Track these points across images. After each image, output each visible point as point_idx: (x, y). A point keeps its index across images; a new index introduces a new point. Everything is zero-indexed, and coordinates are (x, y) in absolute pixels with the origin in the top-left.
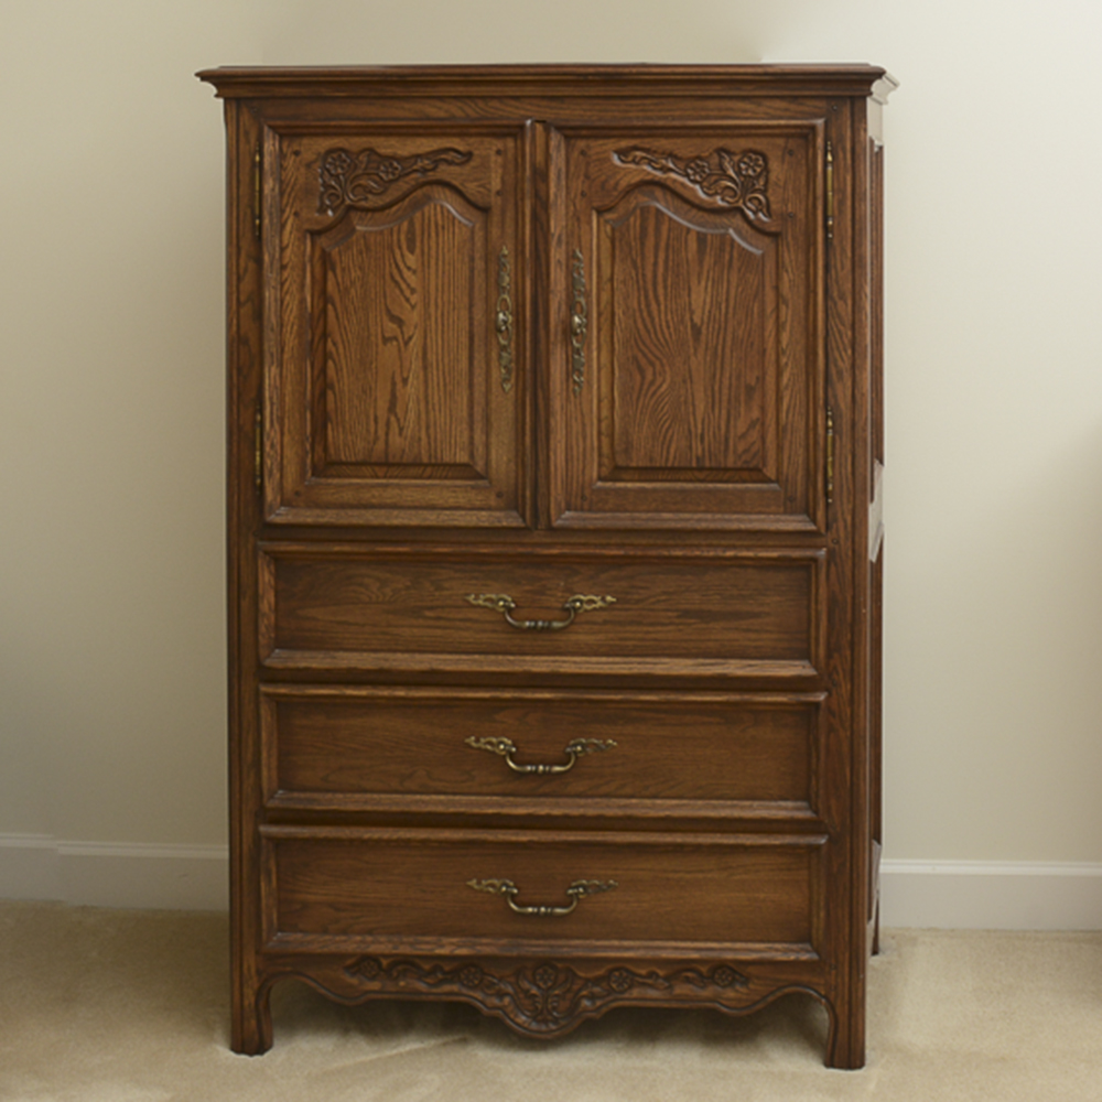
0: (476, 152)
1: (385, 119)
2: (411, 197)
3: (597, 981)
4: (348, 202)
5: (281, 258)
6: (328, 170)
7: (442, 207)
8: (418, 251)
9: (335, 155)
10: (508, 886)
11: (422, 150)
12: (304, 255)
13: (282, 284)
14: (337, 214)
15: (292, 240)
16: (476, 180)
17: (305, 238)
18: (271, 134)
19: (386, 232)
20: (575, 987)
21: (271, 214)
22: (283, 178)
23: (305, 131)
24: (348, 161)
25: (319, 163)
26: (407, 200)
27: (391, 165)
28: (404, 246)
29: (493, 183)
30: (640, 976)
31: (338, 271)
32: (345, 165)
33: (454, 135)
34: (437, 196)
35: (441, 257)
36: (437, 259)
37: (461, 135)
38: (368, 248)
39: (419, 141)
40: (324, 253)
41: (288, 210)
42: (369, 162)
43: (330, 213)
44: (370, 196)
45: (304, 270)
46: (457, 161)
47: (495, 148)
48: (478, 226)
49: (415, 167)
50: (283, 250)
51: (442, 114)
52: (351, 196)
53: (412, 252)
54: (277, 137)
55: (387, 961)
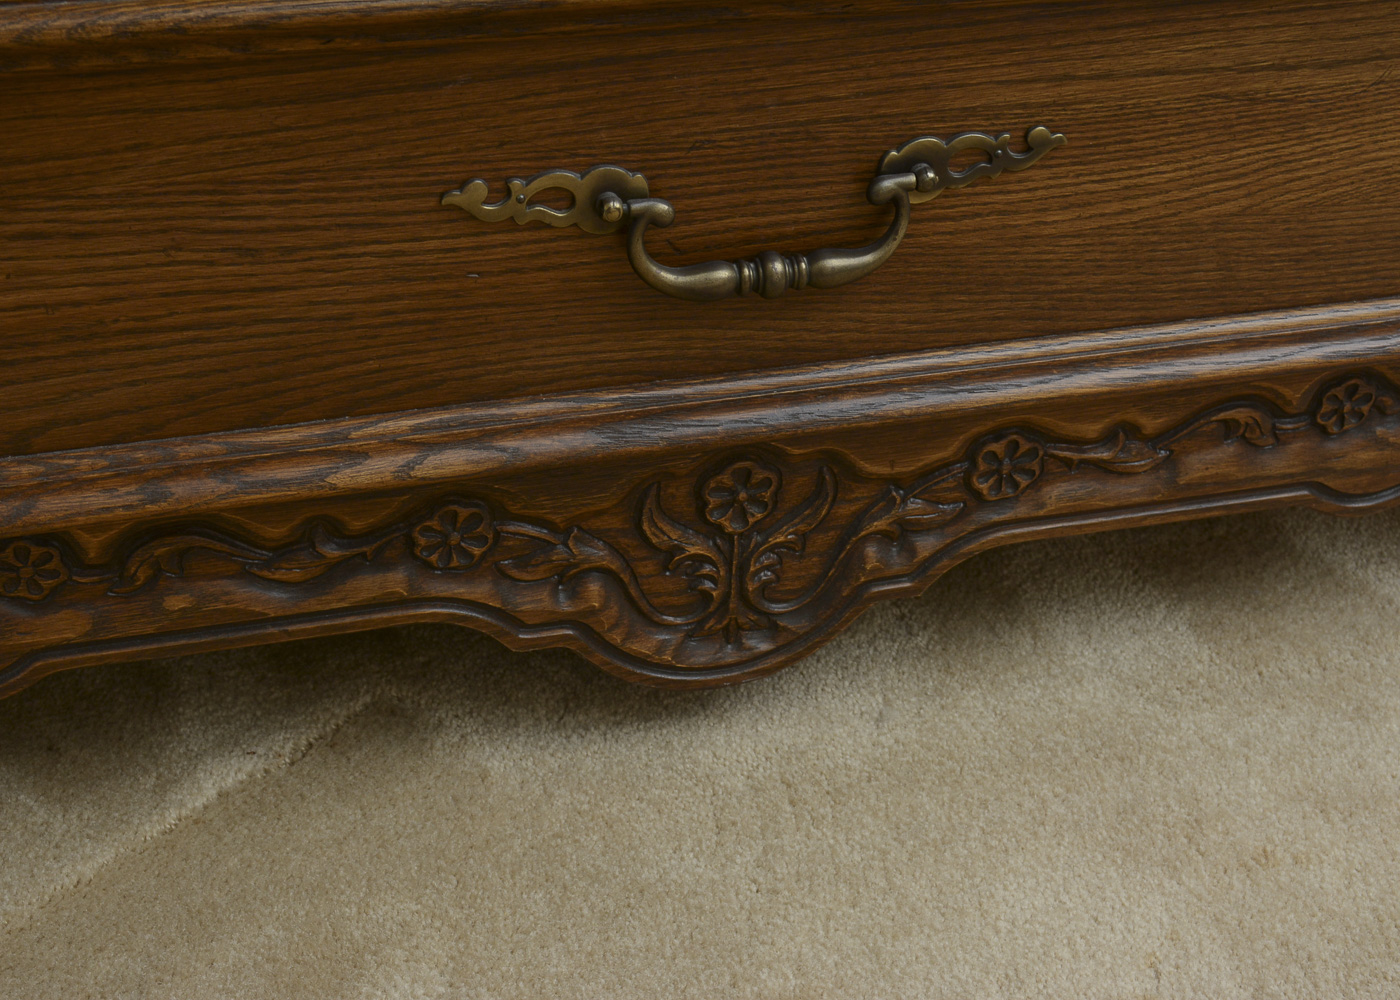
3: (922, 482)
10: (626, 196)
20: (845, 510)
30: (1078, 443)
55: (103, 537)
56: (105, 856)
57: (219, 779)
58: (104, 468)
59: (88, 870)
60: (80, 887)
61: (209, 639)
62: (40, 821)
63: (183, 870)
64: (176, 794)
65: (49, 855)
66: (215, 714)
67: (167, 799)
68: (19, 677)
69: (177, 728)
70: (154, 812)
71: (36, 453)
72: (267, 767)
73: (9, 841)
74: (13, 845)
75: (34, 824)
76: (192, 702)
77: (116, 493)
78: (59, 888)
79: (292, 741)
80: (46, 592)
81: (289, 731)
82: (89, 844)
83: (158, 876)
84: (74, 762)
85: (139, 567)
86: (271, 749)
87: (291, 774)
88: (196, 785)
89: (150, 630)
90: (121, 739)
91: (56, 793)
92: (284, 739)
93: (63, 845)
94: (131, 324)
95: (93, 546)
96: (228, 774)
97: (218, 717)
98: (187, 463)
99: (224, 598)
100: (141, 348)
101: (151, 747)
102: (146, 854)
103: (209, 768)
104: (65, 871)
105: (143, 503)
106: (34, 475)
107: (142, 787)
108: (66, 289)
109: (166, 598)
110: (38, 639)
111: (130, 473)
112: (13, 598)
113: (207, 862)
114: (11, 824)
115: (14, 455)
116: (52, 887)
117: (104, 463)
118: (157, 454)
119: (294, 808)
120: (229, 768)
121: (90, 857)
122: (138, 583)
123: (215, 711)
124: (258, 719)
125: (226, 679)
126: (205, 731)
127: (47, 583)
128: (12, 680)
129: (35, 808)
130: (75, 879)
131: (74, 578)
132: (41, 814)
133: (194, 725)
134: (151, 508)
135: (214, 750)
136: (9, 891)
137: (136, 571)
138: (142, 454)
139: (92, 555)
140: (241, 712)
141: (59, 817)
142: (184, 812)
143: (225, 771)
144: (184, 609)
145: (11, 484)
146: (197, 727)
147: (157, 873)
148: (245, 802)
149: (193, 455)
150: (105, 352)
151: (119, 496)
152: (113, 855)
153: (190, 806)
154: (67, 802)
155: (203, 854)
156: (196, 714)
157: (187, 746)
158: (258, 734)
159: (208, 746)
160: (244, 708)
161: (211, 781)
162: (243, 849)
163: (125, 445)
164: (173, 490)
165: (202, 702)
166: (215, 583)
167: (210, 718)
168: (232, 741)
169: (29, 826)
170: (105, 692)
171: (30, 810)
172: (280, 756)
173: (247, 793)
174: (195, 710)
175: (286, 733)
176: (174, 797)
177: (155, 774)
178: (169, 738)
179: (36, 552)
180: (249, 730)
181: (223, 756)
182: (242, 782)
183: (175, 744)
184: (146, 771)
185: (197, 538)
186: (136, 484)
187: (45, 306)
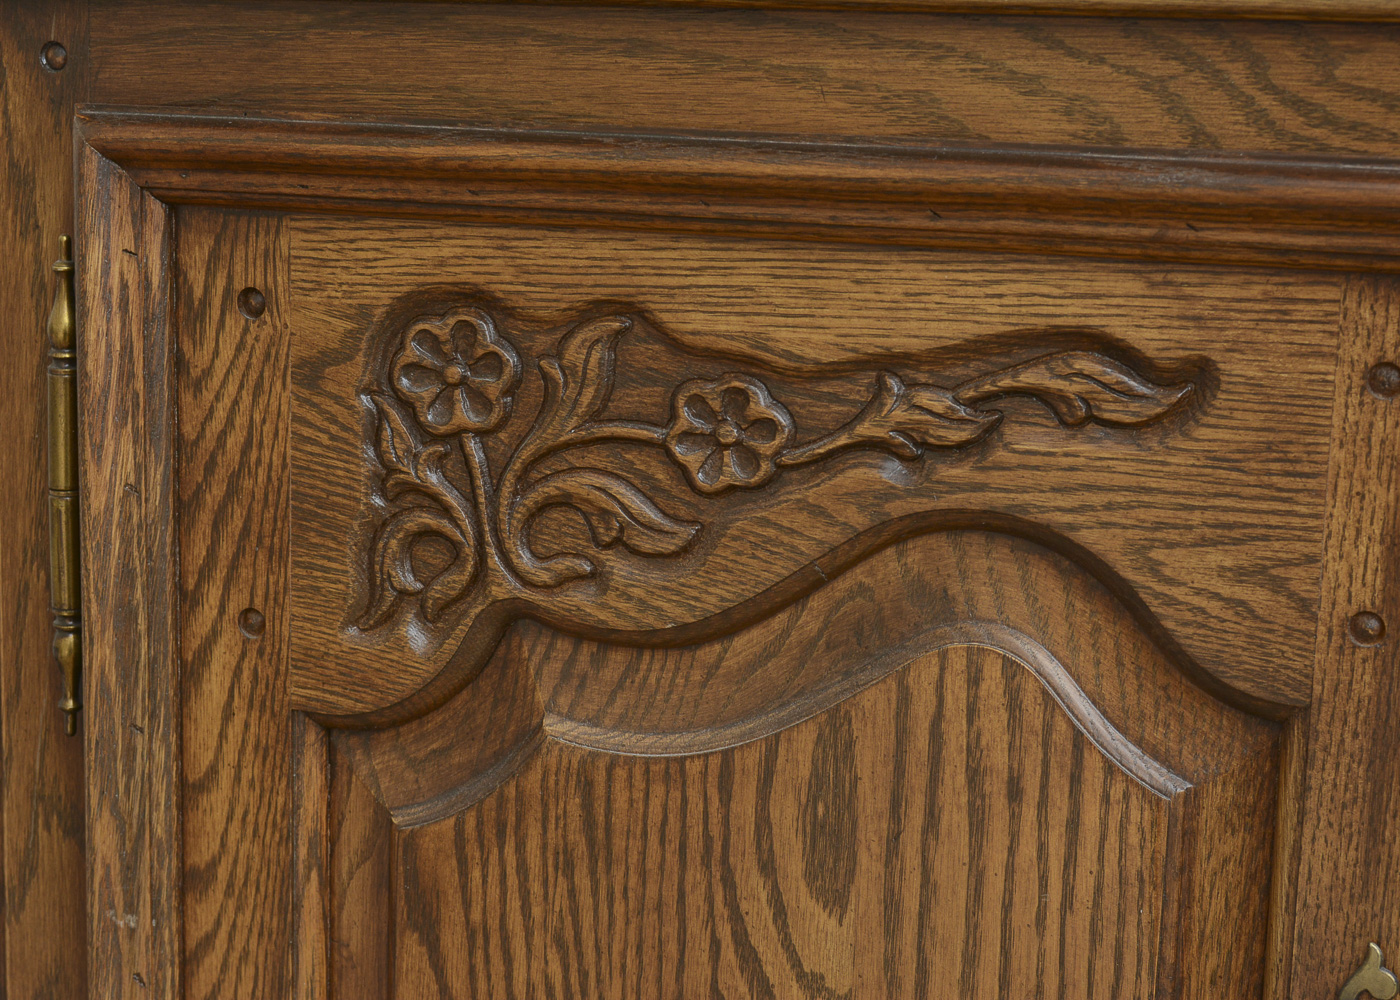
0: (1236, 368)
1: (715, 141)
2: (843, 585)
4: (504, 587)
5: (183, 835)
6: (407, 405)
7: (1012, 669)
8: (866, 891)
9: (441, 328)
11: (914, 333)
12: (289, 838)
13: (188, 963)
14: (451, 645)
15: (230, 754)
16: (1223, 535)
17: (293, 747)
18: (121, 195)
19: (694, 768)
21: (125, 615)
22: (189, 430)
23: (285, 185)
24: (510, 358)
25: (357, 370)
26: (817, 602)
27: (739, 399)
28: (793, 864)
29: (1336, 568)
31: (452, 940)
32: (493, 386)
33: (1108, 255)
34: (985, 604)
35: (991, 954)
36: (971, 960)
37: (1148, 258)
38: (601, 850)
39: (901, 275)
40: (384, 837)
41: (213, 594)
42: (615, 377)
43: (416, 636)
44: (619, 567)
45: (289, 909)
46: (1113, 410)
47: (1359, 352)
48: (1216, 797)
49: (865, 429)
50: (187, 793)
51: (1041, 125)
52: (524, 560)
53: (836, 900)
54: (157, 210)
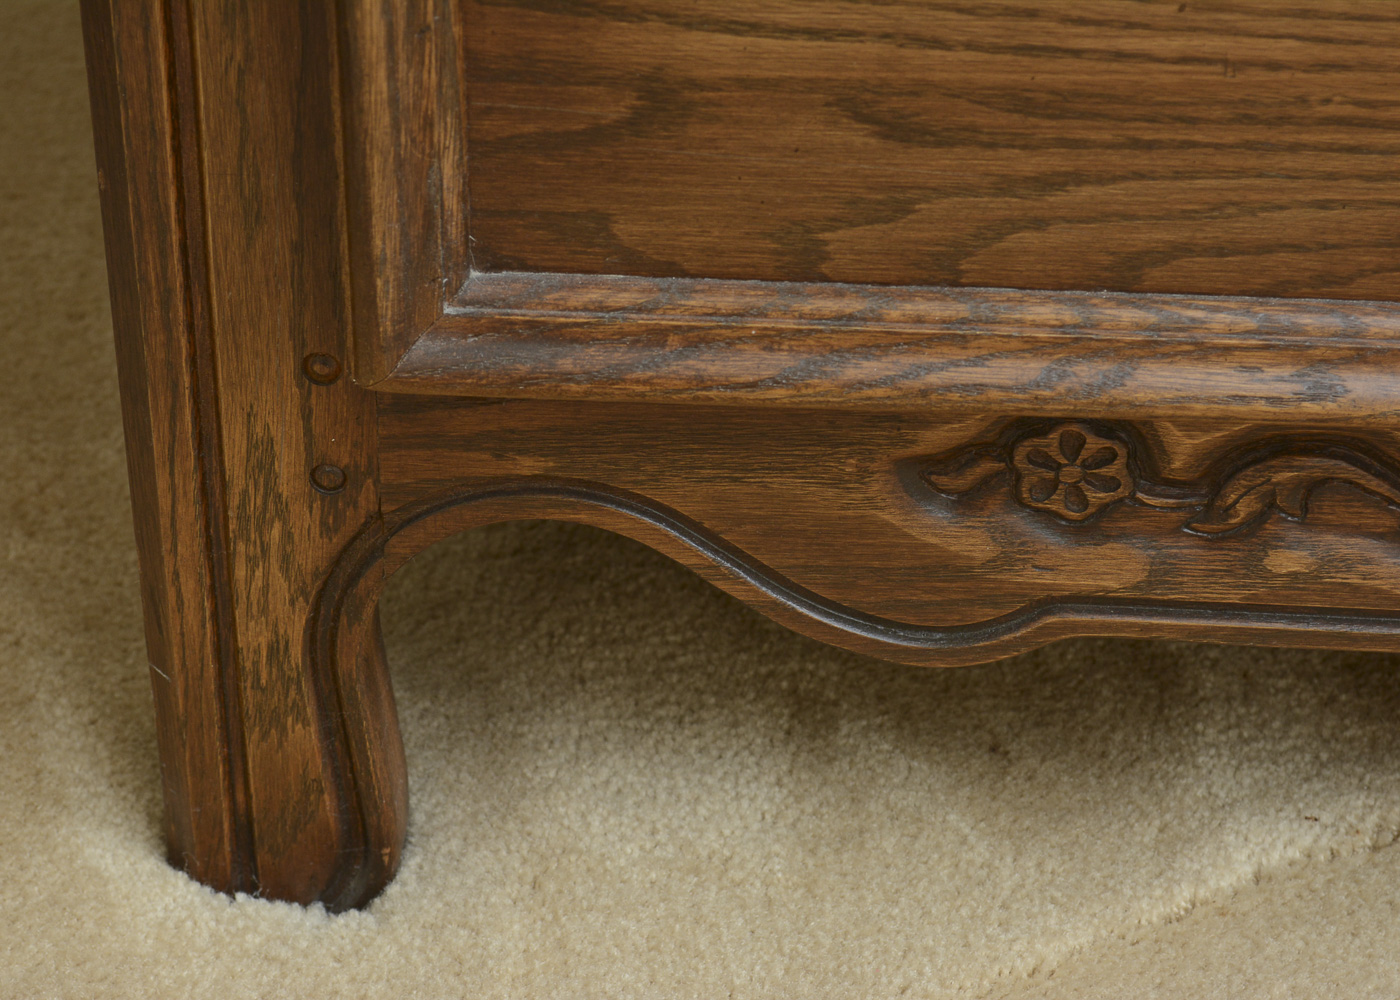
55: (1202, 439)
56: (1080, 936)
57: (1258, 850)
58: (1249, 333)
59: (1052, 953)
60: (1039, 977)
61: (1322, 628)
62: (979, 861)
63: (1200, 986)
64: (1192, 860)
65: (994, 916)
66: (1255, 745)
67: (1176, 865)
68: (1018, 634)
69: (1192, 754)
70: (1156, 883)
71: (1146, 292)
72: (1335, 846)
73: (931, 882)
74: (937, 889)
75: (970, 863)
76: (1218, 717)
77: (1259, 375)
78: (1006, 972)
79: (1377, 812)
80: (1091, 510)
81: (1373, 795)
82: (1054, 914)
83: (1160, 985)
84: (1030, 778)
85: (1241, 497)
86: (1342, 818)
87: (1375, 866)
88: (1222, 852)
89: (1234, 598)
90: (1104, 755)
91: (1003, 820)
92: (1365, 806)
93: (1015, 906)
94: (1348, 110)
95: (1182, 450)
96: (1273, 845)
97: (1259, 751)
98: (1379, 345)
99: (1362, 568)
100: (1352, 150)
101: (1151, 778)
102: (1142, 945)
103: (1243, 828)
104: (1017, 947)
105: (1300, 398)
106: (1139, 327)
107: (1138, 839)
108: (1263, 40)
109: (1270, 553)
110: (1061, 580)
111: (1287, 348)
112: (1038, 510)
113: (1238, 980)
114: (936, 856)
115: (1112, 289)
116: (996, 969)
117: (1251, 323)
118: (1334, 322)
119: (1380, 922)
120: (1275, 835)
121: (1054, 934)
122: (1233, 521)
123: (1256, 739)
124: (1323, 765)
125: (1272, 690)
126: (1238, 768)
127: (1096, 497)
128: (1006, 637)
129: (972, 839)
130: (1031, 962)
131: (1140, 495)
132: (981, 851)
133: (1220, 756)
134: (1311, 408)
135: (1251, 801)
136: (931, 961)
137: (1236, 502)
138: (1314, 320)
139: (1177, 464)
140: (1295, 748)
141: (1009, 860)
142: (1202, 893)
143: (1269, 839)
144: (1295, 574)
145: (1103, 335)
146: (1225, 760)
147: (1158, 981)
148: (1300, 896)
149: (1391, 333)
150: (1294, 148)
151: (1262, 381)
152: (1091, 938)
153: (1212, 883)
154: (1020, 838)
155: (1231, 966)
156: (1223, 738)
157: (1209, 787)
158: (1324, 790)
159: (1243, 793)
160: (1300, 742)
161: (1246, 852)
162: (1295, 972)
163: (1286, 301)
164: (1350, 385)
165: (1233, 720)
166: (1352, 541)
167: (1246, 749)
168: (1282, 792)
169: (963, 865)
170: (1081, 676)
171: (964, 841)
172: (1358, 832)
173: (1304, 882)
174: (1221, 732)
175: (1367, 797)
176: (1188, 865)
177: (1157, 823)
178: (1180, 769)
179: (1094, 444)
180: (1307, 779)
181: (1266, 815)
182: (1292, 864)
183: (1190, 780)
184: (1144, 815)
185: (1344, 464)
186: (1294, 365)
187: (1225, 62)
